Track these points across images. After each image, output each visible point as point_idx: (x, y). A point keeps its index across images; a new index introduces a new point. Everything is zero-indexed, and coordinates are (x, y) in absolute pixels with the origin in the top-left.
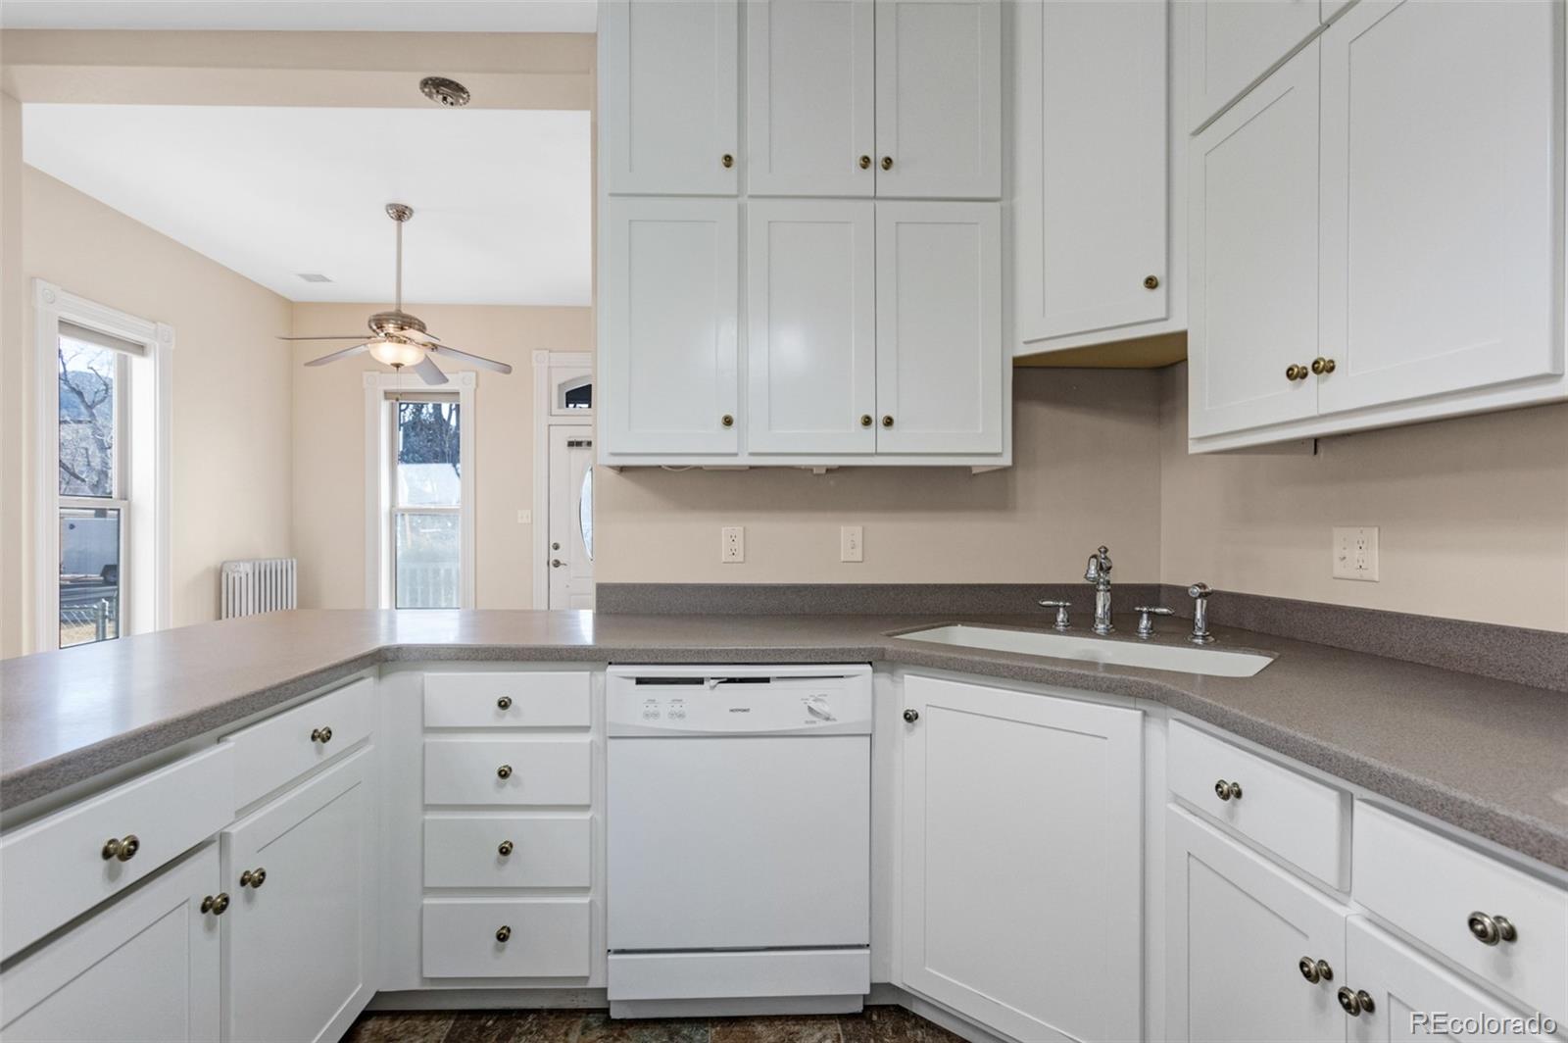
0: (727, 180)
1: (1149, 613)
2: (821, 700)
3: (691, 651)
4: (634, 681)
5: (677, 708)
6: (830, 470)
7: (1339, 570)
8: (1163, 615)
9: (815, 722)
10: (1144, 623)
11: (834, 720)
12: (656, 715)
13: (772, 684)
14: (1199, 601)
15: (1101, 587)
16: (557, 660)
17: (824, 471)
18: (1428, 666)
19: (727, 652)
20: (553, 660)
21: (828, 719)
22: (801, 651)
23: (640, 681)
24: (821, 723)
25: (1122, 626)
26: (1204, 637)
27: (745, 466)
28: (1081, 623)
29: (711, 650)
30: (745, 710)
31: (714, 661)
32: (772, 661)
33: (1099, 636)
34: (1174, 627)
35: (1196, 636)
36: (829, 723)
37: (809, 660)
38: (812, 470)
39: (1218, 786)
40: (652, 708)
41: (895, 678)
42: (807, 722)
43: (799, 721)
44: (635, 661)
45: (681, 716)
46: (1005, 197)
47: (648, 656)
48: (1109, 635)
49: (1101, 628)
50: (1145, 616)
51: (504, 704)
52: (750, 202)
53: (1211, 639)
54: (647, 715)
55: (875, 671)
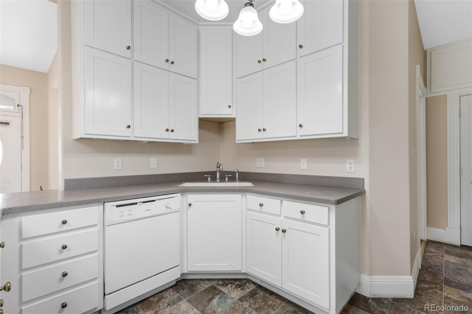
0: (128, 53)
1: (227, 176)
2: (169, 204)
3: (133, 195)
4: (116, 207)
5: (130, 212)
6: (149, 142)
7: (257, 166)
8: (230, 176)
9: (167, 210)
10: (227, 179)
11: (172, 209)
12: (123, 216)
13: (156, 201)
14: (237, 173)
15: (218, 171)
16: (87, 204)
17: (147, 142)
18: (272, 181)
19: (143, 194)
20: (85, 204)
21: (170, 209)
22: (163, 192)
23: (118, 206)
24: (169, 210)
25: (222, 179)
26: (238, 180)
27: (123, 140)
28: (214, 179)
29: (139, 194)
30: (149, 210)
31: (140, 197)
32: (156, 195)
33: (218, 182)
34: (232, 179)
35: (236, 180)
36: (170, 210)
37: (165, 194)
38: (143, 142)
39: (260, 204)
40: (122, 214)
41: (184, 196)
42: (165, 210)
43: (164, 210)
44: (115, 200)
45: (131, 214)
46: (197, 79)
47: (119, 198)
48: (220, 182)
49: (218, 180)
50: (227, 177)
51: (64, 222)
52: (135, 62)
53: (239, 181)
54: (120, 216)
55: (181, 195)
